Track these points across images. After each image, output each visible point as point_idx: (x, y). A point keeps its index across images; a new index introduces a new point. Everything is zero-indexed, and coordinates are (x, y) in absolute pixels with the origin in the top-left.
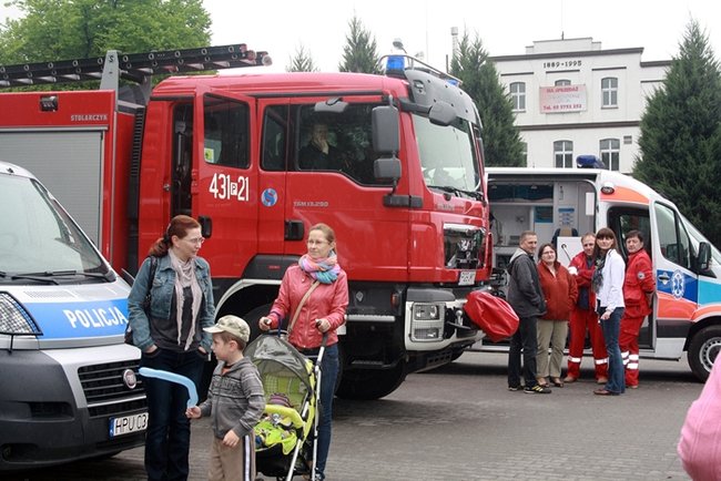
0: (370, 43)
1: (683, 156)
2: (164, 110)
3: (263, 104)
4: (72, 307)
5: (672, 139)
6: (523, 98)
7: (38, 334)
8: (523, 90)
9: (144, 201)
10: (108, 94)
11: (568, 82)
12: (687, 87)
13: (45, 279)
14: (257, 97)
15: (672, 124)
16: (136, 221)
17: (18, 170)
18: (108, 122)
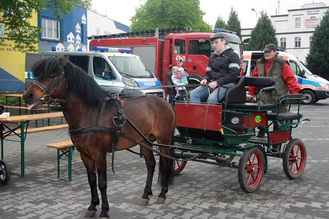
0: (236, 14)
1: (323, 45)
2: (168, 41)
3: (189, 40)
4: (146, 82)
5: (320, 40)
6: (300, 23)
7: (139, 87)
8: (300, 20)
9: (164, 61)
10: (156, 38)
11: (315, 17)
12: (326, 25)
13: (141, 77)
14: (187, 39)
15: (321, 35)
16: (162, 66)
17: (136, 56)
18: (156, 44)
